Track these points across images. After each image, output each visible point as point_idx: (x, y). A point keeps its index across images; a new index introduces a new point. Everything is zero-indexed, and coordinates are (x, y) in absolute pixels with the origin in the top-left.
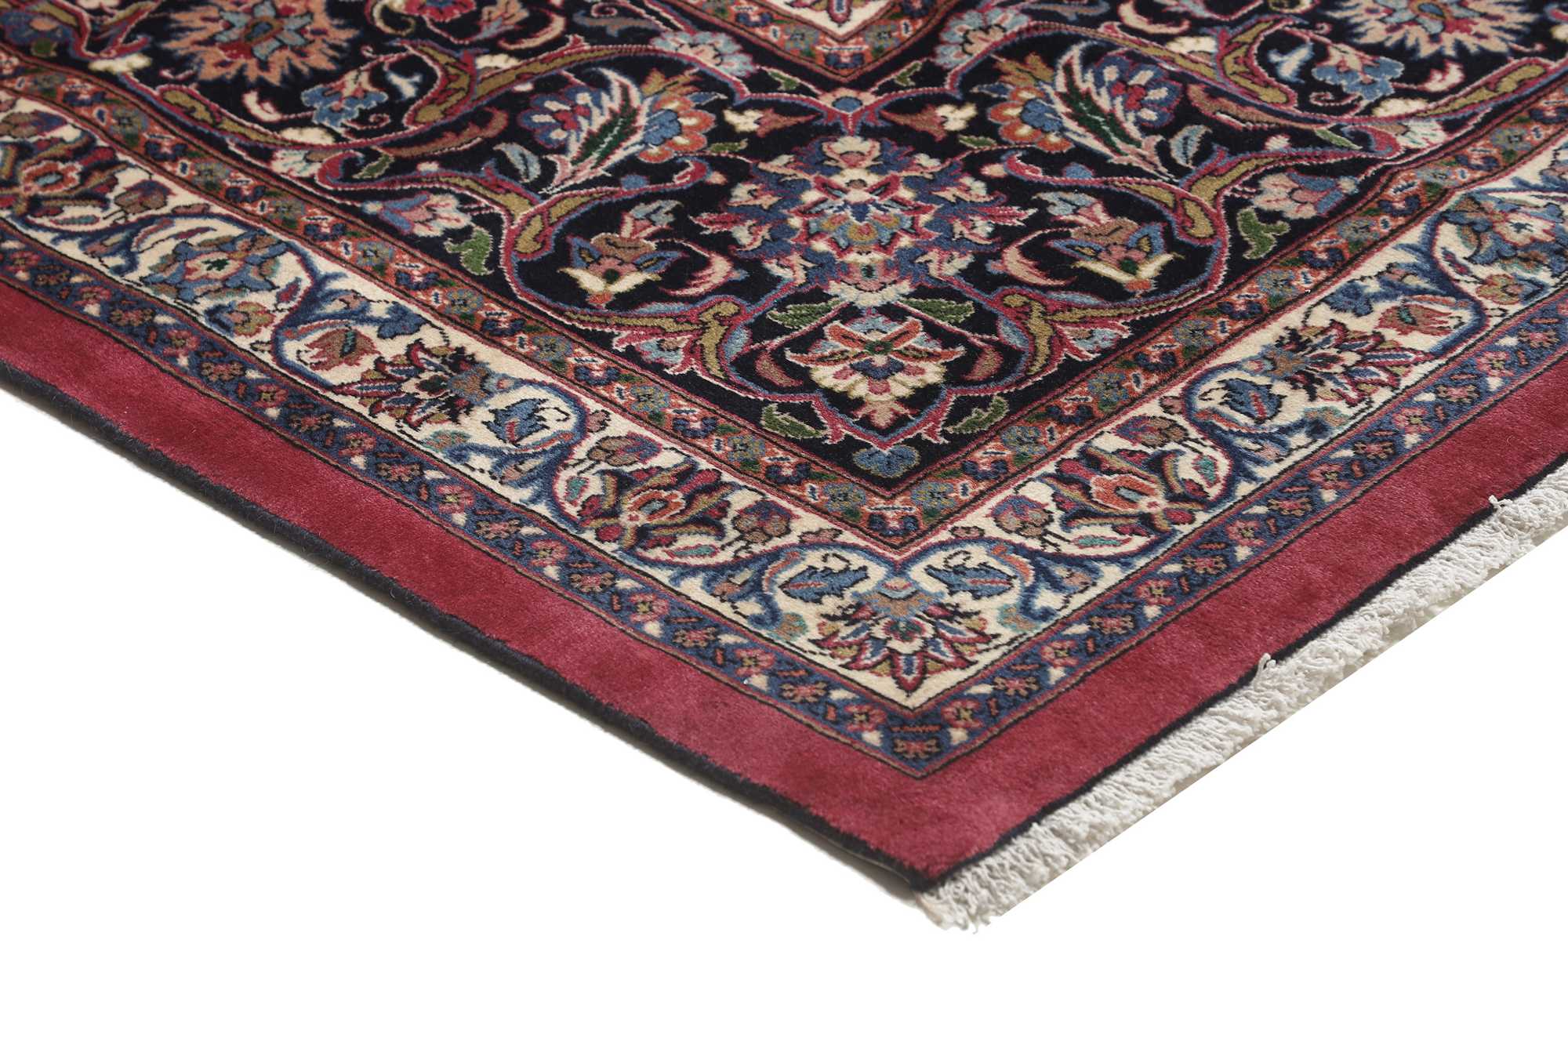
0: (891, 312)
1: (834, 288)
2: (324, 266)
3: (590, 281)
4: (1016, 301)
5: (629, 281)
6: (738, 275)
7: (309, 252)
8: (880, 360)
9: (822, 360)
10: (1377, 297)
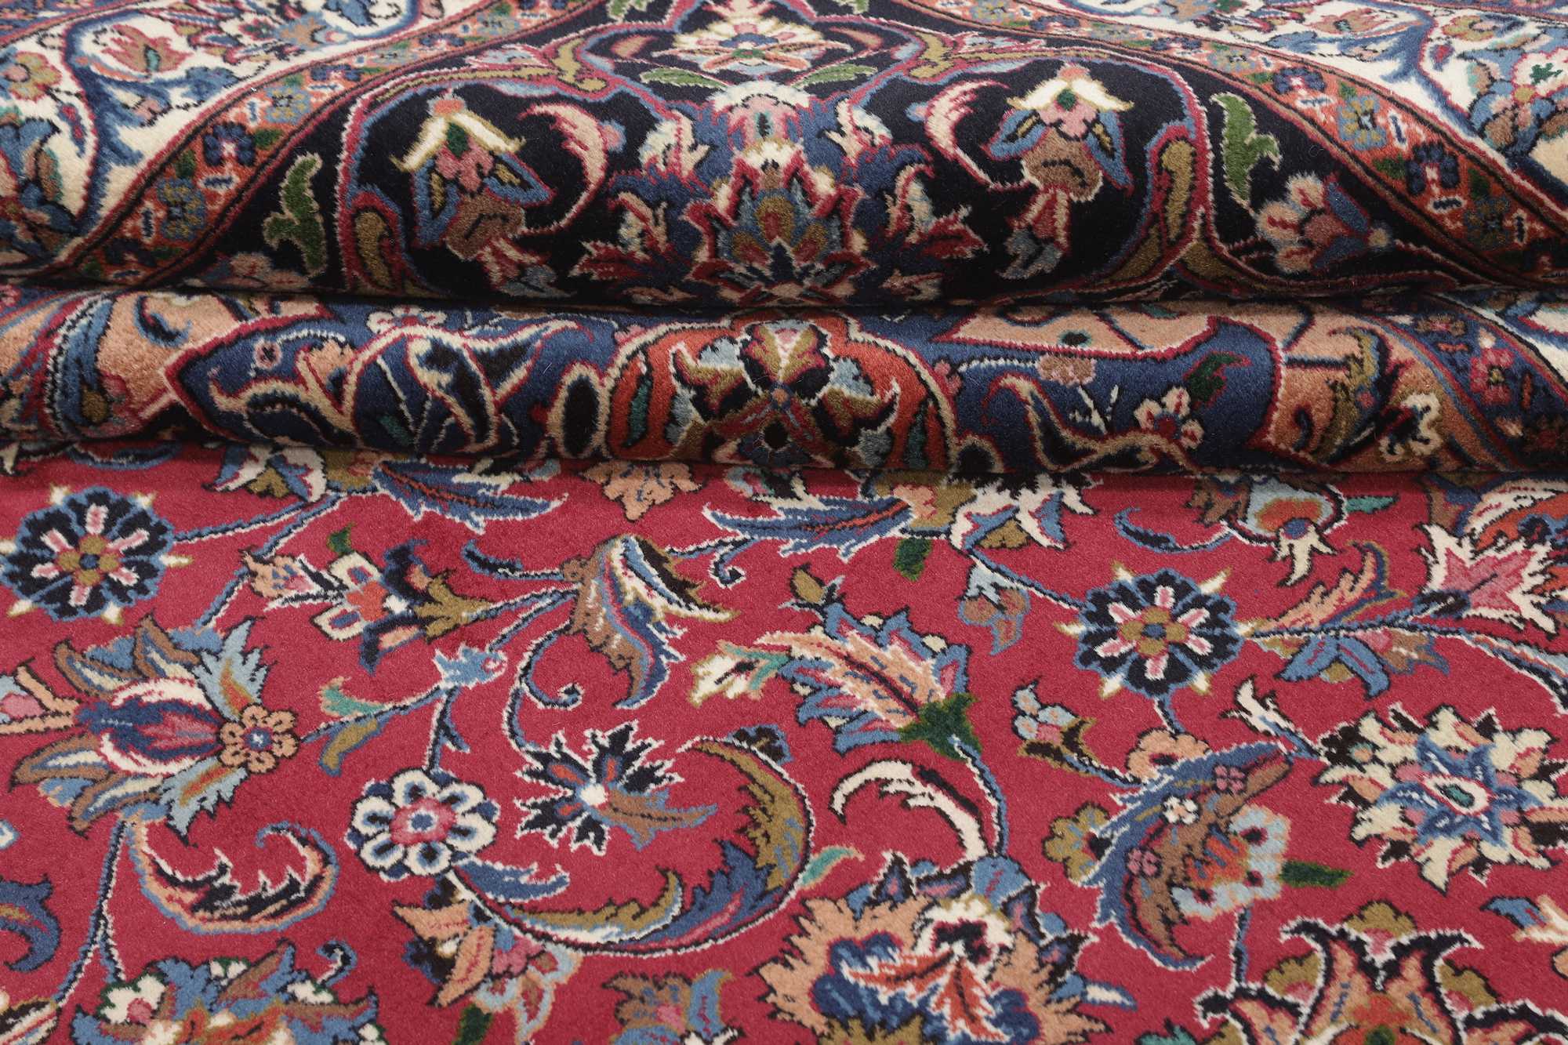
0: (736, 78)
1: (803, 100)
2: (1411, 91)
3: (1094, 95)
4: (592, 85)
5: (1042, 98)
6: (917, 111)
7: (1443, 118)
8: (747, 46)
9: (810, 46)
10: (178, 83)
